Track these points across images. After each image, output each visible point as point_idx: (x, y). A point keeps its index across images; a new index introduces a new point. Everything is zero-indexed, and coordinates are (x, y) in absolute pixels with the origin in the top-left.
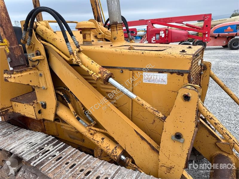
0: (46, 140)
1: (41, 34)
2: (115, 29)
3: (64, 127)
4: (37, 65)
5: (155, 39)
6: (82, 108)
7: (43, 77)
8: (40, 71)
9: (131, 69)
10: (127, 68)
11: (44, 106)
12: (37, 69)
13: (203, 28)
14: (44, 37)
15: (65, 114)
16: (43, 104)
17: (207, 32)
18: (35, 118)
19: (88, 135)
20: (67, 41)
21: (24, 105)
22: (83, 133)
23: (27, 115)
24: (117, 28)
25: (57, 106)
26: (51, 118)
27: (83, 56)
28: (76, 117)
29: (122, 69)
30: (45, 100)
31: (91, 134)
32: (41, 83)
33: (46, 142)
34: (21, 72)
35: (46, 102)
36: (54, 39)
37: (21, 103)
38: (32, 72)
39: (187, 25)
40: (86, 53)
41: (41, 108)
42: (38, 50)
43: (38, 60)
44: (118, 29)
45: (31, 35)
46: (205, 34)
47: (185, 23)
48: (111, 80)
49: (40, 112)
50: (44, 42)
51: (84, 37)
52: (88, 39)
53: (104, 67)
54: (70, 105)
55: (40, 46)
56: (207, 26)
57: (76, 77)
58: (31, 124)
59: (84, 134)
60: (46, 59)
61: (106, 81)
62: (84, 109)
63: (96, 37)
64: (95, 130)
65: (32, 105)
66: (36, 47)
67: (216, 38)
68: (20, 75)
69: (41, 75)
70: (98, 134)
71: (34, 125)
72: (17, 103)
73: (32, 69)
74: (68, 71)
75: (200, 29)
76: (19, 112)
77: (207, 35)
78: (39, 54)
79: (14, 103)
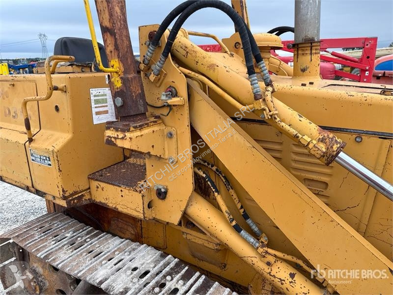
0: (165, 266)
1: (181, 53)
2: (309, 52)
3: (189, 237)
4: (166, 114)
6: (239, 206)
7: (174, 139)
8: (169, 128)
9: (384, 136)
11: (162, 194)
12: (164, 122)
13: (361, 60)
14: (189, 60)
15: (202, 212)
16: (163, 190)
17: (367, 68)
18: (141, 216)
19: (260, 265)
21: (120, 189)
22: (246, 259)
23: (120, 209)
24: (311, 49)
26: (175, 218)
27: (279, 104)
28: (234, 223)
30: (167, 184)
31: (269, 264)
32: (166, 150)
33: (167, 269)
34: (141, 127)
35: (169, 188)
36: (212, 66)
37: (114, 185)
38: (156, 128)
39: (333, 54)
41: (154, 197)
42: (173, 84)
43: (170, 107)
44: (314, 51)
45: (167, 54)
46: (364, 71)
47: (331, 50)
50: (187, 71)
53: (324, 128)
55: (177, 77)
56: (368, 57)
57: (249, 145)
58: (112, 222)
59: (249, 260)
60: (187, 105)
62: (242, 207)
64: (275, 256)
65: (140, 192)
66: (169, 80)
67: (380, 78)
68: (138, 133)
69: (170, 135)
70: (279, 264)
71: (120, 225)
72: (103, 185)
73: (156, 122)
75: (357, 62)
76: (103, 201)
77: (367, 72)
78: (174, 93)
79: (94, 184)
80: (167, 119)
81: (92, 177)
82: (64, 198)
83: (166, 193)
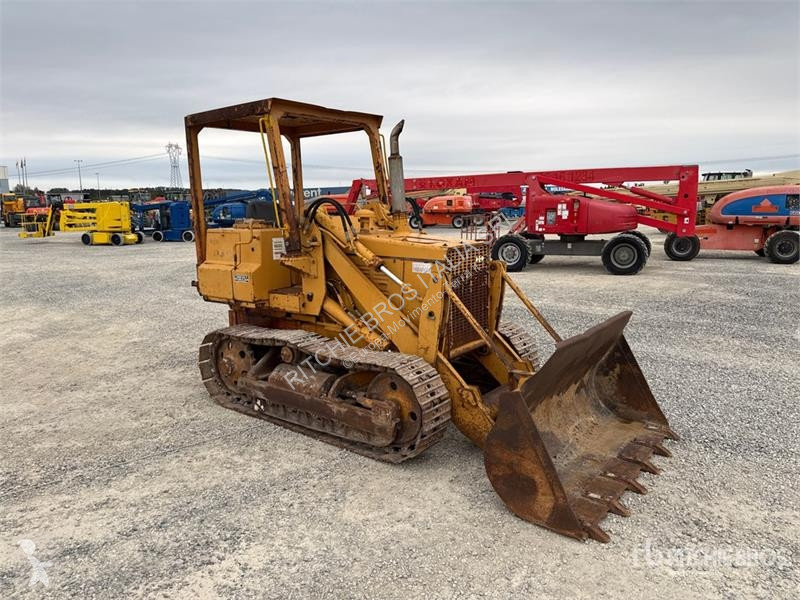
1: (319, 220)
4: (311, 251)
5: (543, 223)
7: (315, 265)
8: (313, 258)
9: (403, 259)
10: (399, 258)
11: (310, 298)
12: (310, 255)
13: (676, 199)
14: (323, 224)
15: (332, 307)
16: (310, 294)
17: (685, 212)
18: (298, 312)
20: (346, 230)
21: (287, 296)
23: (286, 309)
24: (399, 216)
25: (325, 299)
26: (317, 312)
27: (359, 245)
28: (345, 309)
29: (395, 259)
30: (313, 291)
32: (312, 270)
34: (297, 256)
35: (314, 294)
36: (333, 227)
37: (283, 294)
38: (306, 258)
39: (633, 190)
40: (363, 242)
41: (306, 300)
42: (315, 236)
43: (313, 246)
45: (311, 221)
46: (681, 217)
48: (383, 268)
49: (304, 305)
50: (322, 229)
51: (362, 226)
52: (365, 228)
53: (377, 256)
54: (339, 297)
55: (317, 232)
56: (686, 196)
60: (321, 247)
61: (378, 268)
63: (377, 224)
65: (298, 296)
66: (314, 233)
67: (730, 227)
69: (313, 262)
72: (277, 295)
73: (306, 254)
74: (343, 259)
75: (669, 203)
76: (277, 307)
77: (686, 219)
78: (314, 240)
79: (272, 295)
80: (312, 253)
81: (271, 292)
82: (254, 302)
83: (312, 296)
